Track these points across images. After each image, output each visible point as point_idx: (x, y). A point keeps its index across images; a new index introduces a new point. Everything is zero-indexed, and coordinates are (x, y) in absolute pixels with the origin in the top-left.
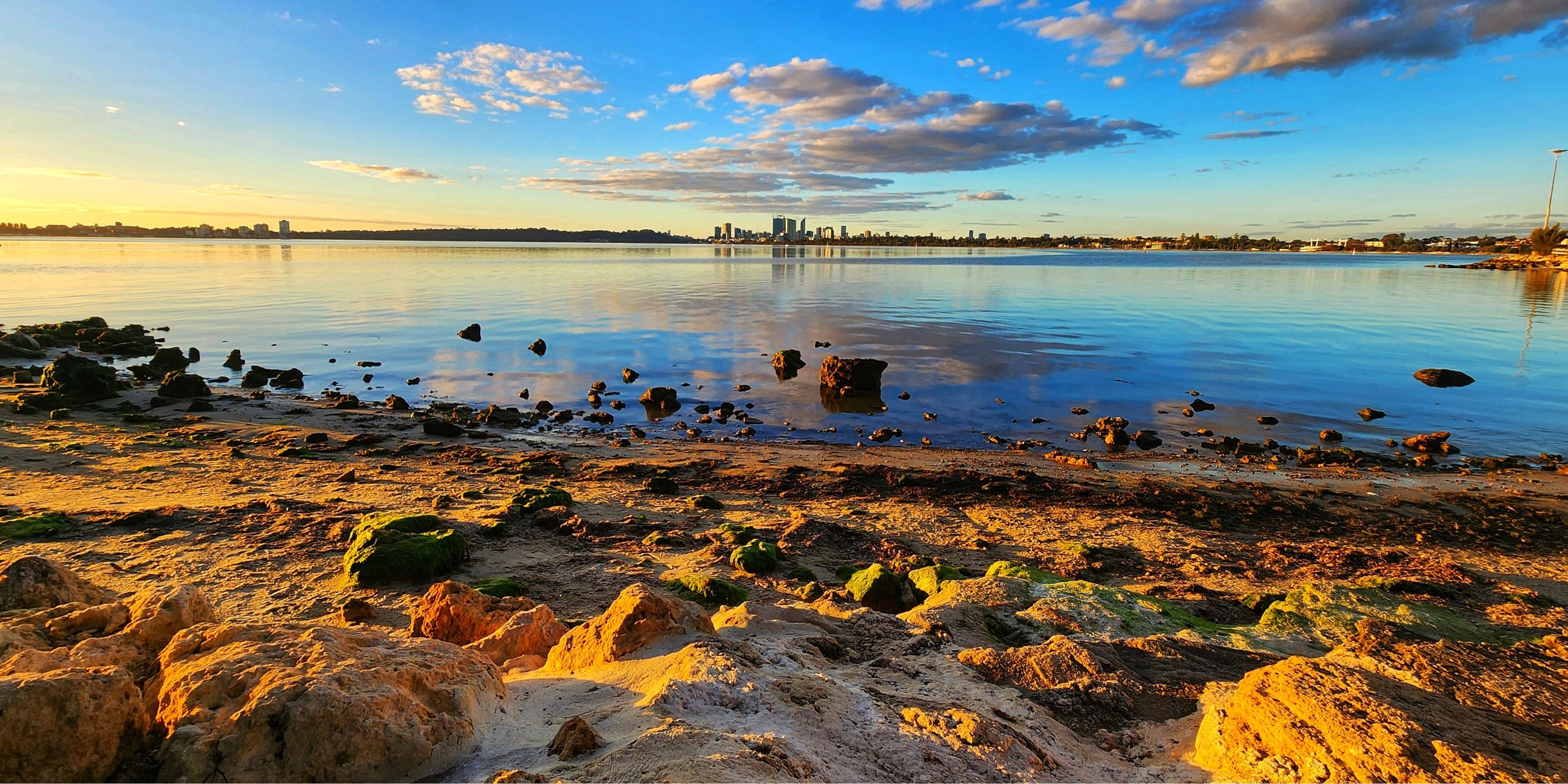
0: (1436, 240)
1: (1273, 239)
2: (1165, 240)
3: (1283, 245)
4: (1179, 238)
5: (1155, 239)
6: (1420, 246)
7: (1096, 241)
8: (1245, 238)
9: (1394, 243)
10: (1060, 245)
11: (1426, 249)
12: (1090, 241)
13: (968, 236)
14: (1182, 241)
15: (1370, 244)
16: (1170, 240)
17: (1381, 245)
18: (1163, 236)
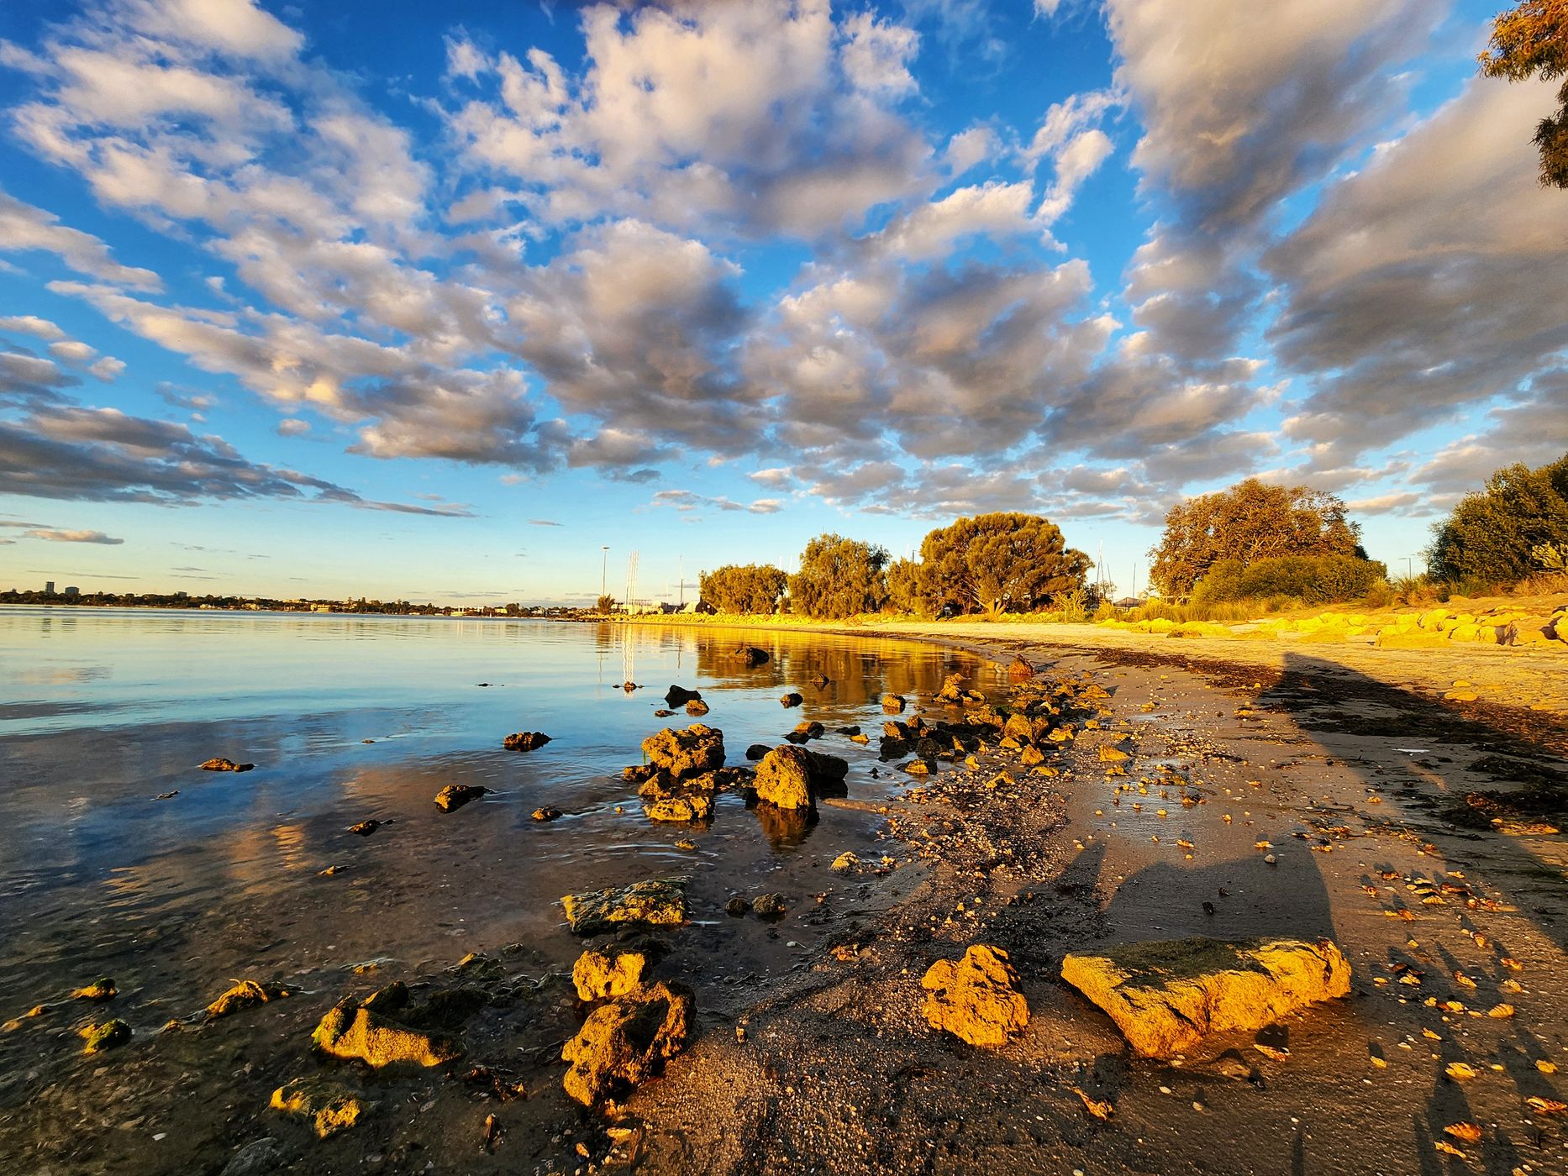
0: (537, 608)
1: (430, 605)
2: (331, 603)
3: (437, 610)
4: (346, 602)
5: (320, 602)
6: (528, 613)
7: (251, 602)
8: (406, 604)
9: (513, 610)
10: (203, 606)
11: (532, 615)
12: (244, 601)
13: (43, 589)
14: (349, 605)
15: (498, 611)
16: (337, 603)
17: (504, 611)
18: (329, 599)
